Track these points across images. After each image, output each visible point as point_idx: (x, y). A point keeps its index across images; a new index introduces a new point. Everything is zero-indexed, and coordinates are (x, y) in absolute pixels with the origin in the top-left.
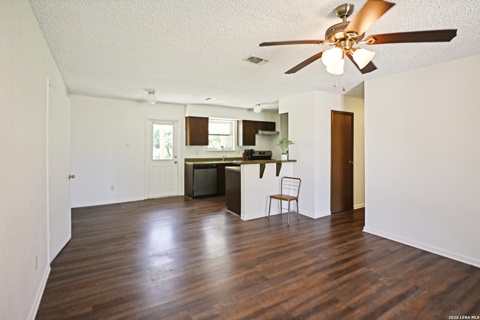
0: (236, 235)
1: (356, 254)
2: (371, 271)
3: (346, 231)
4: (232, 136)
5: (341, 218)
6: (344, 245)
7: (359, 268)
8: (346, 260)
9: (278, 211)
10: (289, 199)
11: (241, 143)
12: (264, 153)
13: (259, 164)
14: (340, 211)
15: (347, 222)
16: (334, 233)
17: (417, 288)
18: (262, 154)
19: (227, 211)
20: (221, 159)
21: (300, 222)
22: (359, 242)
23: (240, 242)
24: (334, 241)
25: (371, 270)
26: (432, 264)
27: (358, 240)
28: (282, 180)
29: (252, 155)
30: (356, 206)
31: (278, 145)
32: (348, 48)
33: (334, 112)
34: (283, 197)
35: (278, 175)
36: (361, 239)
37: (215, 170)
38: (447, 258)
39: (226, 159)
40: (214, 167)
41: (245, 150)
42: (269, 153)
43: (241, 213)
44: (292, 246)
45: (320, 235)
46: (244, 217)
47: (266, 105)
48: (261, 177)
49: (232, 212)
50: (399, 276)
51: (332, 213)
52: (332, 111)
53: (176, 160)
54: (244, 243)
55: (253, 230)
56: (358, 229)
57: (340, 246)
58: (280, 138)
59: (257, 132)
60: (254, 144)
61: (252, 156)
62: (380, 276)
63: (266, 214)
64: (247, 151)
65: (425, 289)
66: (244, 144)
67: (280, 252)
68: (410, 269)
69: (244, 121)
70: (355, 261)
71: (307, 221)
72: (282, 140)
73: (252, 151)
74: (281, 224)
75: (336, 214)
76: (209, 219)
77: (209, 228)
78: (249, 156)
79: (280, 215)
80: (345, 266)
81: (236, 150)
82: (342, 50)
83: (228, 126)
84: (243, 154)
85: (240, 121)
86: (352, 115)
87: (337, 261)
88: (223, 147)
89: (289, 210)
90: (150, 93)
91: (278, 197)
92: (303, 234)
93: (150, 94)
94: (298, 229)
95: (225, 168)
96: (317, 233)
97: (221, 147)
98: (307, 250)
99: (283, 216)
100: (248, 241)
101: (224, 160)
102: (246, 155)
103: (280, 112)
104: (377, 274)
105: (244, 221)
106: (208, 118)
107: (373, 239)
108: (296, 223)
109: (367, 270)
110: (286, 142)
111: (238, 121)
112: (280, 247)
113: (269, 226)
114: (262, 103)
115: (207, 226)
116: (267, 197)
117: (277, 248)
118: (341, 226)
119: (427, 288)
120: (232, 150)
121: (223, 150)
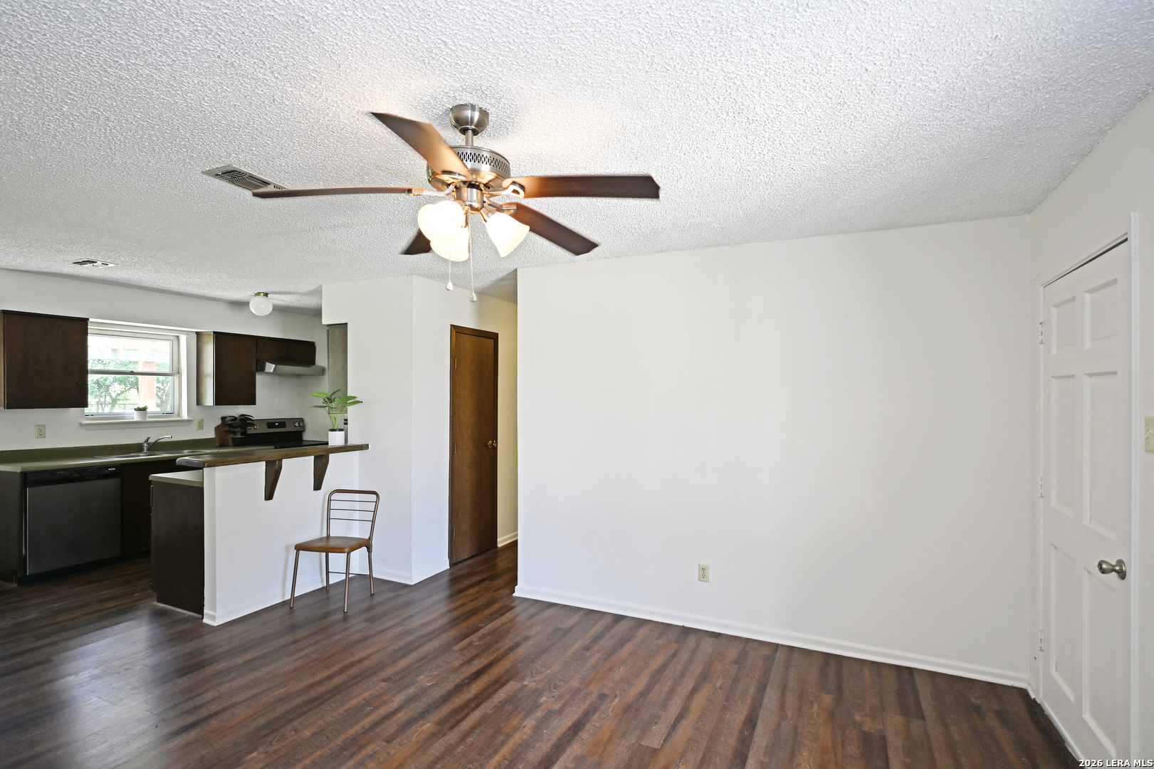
0: (185, 678)
1: (498, 653)
2: (526, 686)
3: (480, 601)
4: (176, 378)
5: (472, 574)
6: (474, 637)
7: (503, 685)
8: (477, 675)
9: (320, 579)
10: (348, 546)
11: (209, 399)
12: (282, 423)
13: (264, 463)
14: (470, 555)
15: (482, 581)
16: (455, 614)
17: (602, 697)
18: (277, 427)
19: (155, 606)
20: (138, 448)
21: (377, 599)
22: (505, 624)
23: (199, 695)
24: (454, 632)
25: (525, 683)
26: (629, 640)
27: (504, 618)
28: (330, 500)
29: (246, 431)
30: (502, 541)
31: (321, 407)
32: (476, 207)
33: (456, 330)
34: (332, 543)
35: (318, 486)
36: (509, 615)
37: (114, 483)
38: (651, 621)
39: (156, 446)
40: (112, 475)
41: (223, 419)
42: (297, 425)
43: (204, 606)
44: (352, 672)
45: (424, 625)
46: (213, 618)
47: (288, 296)
48: (269, 495)
49: (173, 608)
50: (575, 683)
51: (451, 565)
52: (453, 327)
54: (210, 695)
55: (243, 648)
56: (505, 591)
57: (465, 642)
58: (326, 386)
59: (261, 369)
60: (251, 400)
61: (244, 433)
62: (541, 695)
63: (284, 594)
64: (227, 419)
65: (616, 696)
66: (219, 401)
67: (320, 696)
68: (593, 660)
69: (218, 335)
70: (496, 671)
71: (394, 594)
72: (330, 395)
73: (245, 421)
74: (327, 615)
75: (461, 565)
76: (87, 644)
77: (84, 675)
78: (235, 433)
79: (326, 590)
80: (475, 688)
81: (189, 419)
82: (463, 209)
83: (165, 346)
84: (217, 429)
85: (207, 334)
86: (494, 337)
87: (458, 681)
88: (144, 409)
89: (347, 573)
91: (319, 544)
92: (382, 631)
94: (371, 620)
95: (150, 479)
96: (416, 622)
97: (138, 409)
98: (390, 671)
99: (332, 593)
100: (222, 689)
101: (148, 450)
102: (226, 431)
103: (327, 320)
104: (537, 689)
105: (213, 627)
106: (86, 320)
107: (532, 610)
108: (366, 605)
109: (519, 685)
110: (340, 399)
111: (197, 333)
112: (320, 682)
113: (293, 628)
114: (276, 290)
115: (76, 673)
116: (287, 549)
117: (313, 686)
118: (471, 591)
119: (618, 693)
120: (179, 419)
121: (144, 421)
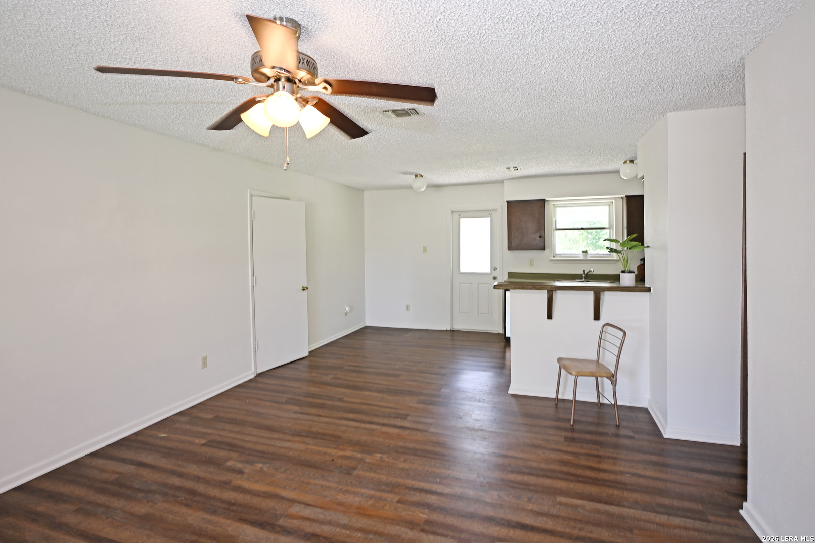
4: (612, 230)
13: (546, 291)
20: (580, 276)
28: (602, 330)
35: (597, 317)
48: (550, 316)
53: (495, 274)
69: (628, 198)
85: (623, 197)
90: (416, 176)
93: (417, 178)
97: (583, 252)
101: (585, 278)
105: (507, 393)
106: (543, 200)
120: (611, 258)
121: (586, 259)
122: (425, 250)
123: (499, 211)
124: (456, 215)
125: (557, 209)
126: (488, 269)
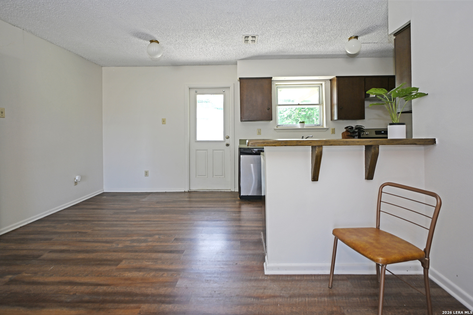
4: (321, 106)
12: (386, 131)
18: (383, 134)
28: (381, 192)
41: (346, 128)
48: (315, 178)
53: (227, 141)
60: (362, 117)
64: (349, 128)
66: (339, 118)
69: (339, 78)
73: (359, 129)
81: (327, 128)
84: (343, 133)
85: (334, 79)
88: (303, 122)
90: (151, 41)
93: (153, 43)
97: (301, 122)
102: (348, 135)
106: (271, 79)
111: (330, 80)
120: (322, 128)
121: (303, 128)
122: (164, 121)
123: (232, 88)
124: (193, 92)
125: (279, 90)
126: (221, 138)
